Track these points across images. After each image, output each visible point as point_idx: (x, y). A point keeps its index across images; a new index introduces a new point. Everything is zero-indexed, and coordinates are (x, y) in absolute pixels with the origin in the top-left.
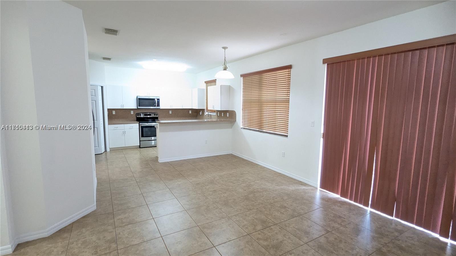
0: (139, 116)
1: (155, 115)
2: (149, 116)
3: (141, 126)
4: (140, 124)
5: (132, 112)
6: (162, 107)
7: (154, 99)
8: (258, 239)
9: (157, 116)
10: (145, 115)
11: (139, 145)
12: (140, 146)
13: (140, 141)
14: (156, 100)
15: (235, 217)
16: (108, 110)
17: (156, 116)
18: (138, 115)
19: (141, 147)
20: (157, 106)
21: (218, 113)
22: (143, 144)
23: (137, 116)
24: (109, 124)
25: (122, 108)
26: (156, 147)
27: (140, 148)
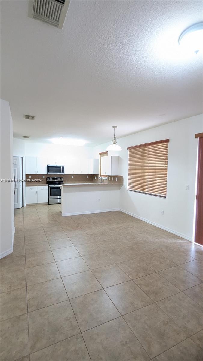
0: (49, 180)
1: (60, 179)
2: (56, 180)
3: (50, 188)
4: (49, 186)
5: (44, 177)
6: (66, 173)
7: (60, 167)
8: (140, 284)
9: (62, 180)
10: (53, 179)
11: (48, 202)
12: (48, 203)
13: (49, 199)
14: (62, 167)
15: (121, 264)
16: (26, 175)
17: (61, 180)
18: (48, 179)
19: (49, 204)
20: (62, 172)
21: (109, 178)
22: (52, 201)
23: (47, 180)
24: (26, 186)
25: (36, 174)
26: (60, 204)
27: (48, 204)
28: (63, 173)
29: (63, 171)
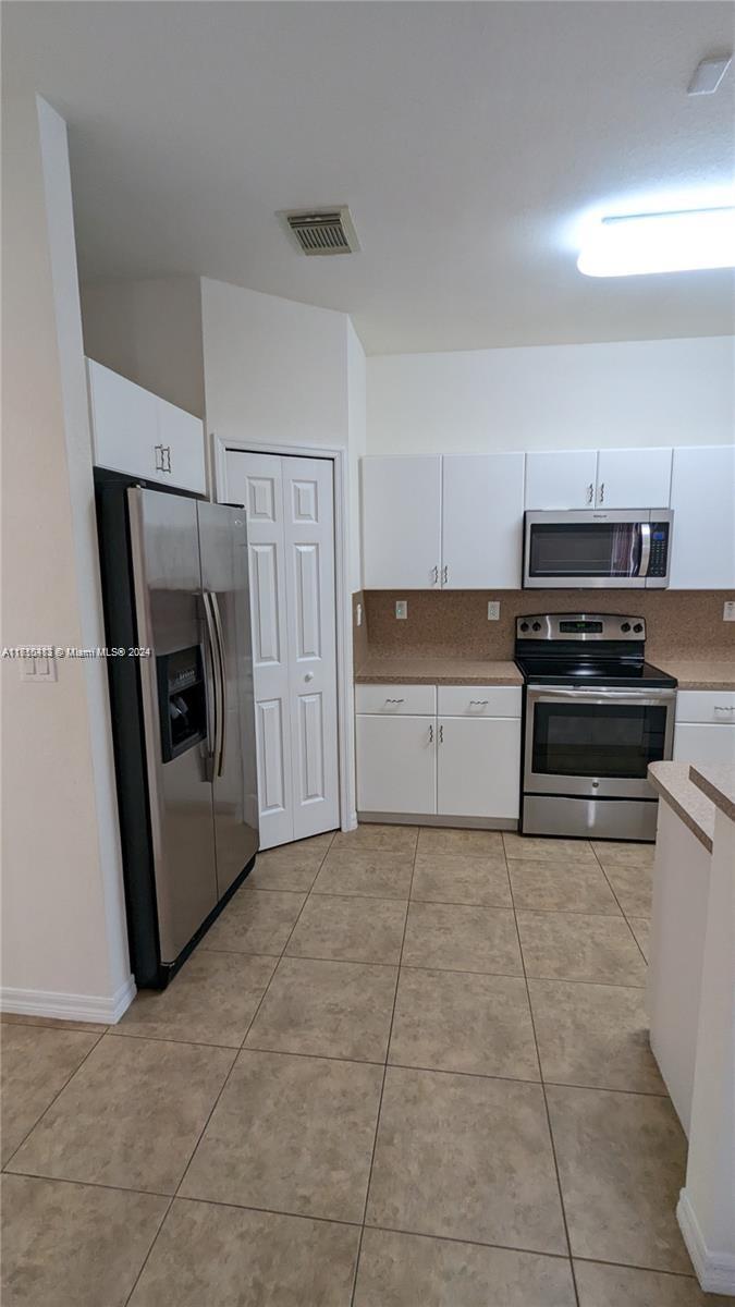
0: (532, 634)
1: (626, 628)
2: (584, 637)
3: (537, 705)
4: (531, 687)
5: (494, 611)
6: (684, 574)
7: (628, 528)
9: (641, 636)
10: (565, 627)
11: (517, 816)
12: (520, 821)
13: (522, 794)
14: (646, 531)
17: (632, 636)
18: (524, 627)
19: (524, 831)
20: (649, 574)
22: (545, 813)
23: (521, 635)
24: (358, 680)
25: (437, 586)
26: (653, 842)
27: (520, 832)
28: (653, 582)
29: (659, 566)
